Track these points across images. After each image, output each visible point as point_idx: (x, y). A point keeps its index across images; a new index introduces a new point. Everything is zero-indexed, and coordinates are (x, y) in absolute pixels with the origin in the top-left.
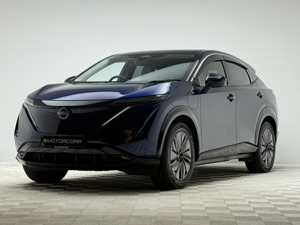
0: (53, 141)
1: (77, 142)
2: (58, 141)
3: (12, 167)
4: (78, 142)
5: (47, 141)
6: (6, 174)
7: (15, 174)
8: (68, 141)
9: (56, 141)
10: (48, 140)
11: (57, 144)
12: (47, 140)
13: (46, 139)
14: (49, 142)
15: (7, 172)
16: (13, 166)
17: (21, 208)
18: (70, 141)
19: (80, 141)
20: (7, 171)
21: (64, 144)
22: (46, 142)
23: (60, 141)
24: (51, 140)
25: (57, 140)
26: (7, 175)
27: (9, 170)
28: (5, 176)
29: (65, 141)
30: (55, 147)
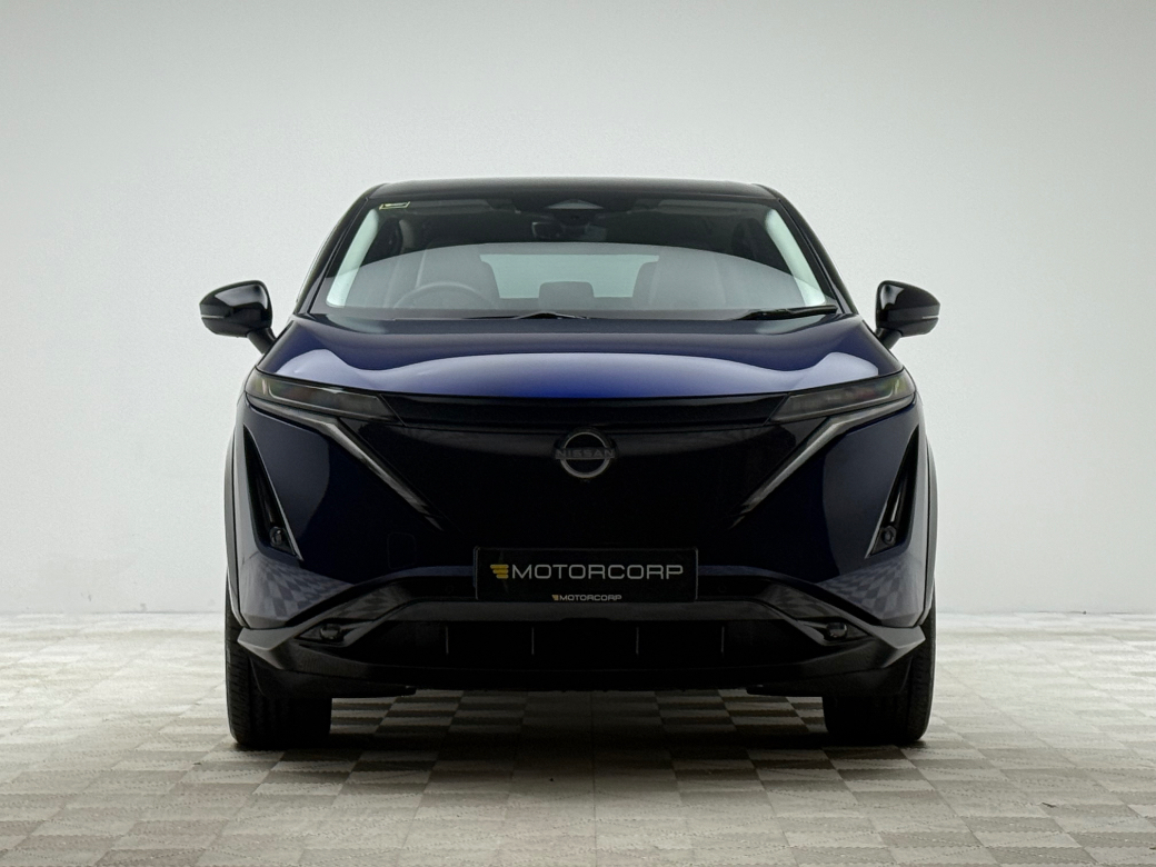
0: (543, 572)
1: (661, 573)
2: (565, 571)
3: (43, 647)
4: (668, 573)
5: (510, 573)
6: (26, 677)
7: (62, 677)
8: (616, 572)
9: (555, 571)
10: (514, 568)
11: (566, 586)
12: (510, 569)
13: (507, 566)
14: (522, 576)
15: (29, 671)
16: (44, 639)
17: (145, 852)
18: (625, 572)
19: (678, 570)
20: (28, 666)
21: (597, 585)
22: (507, 577)
23: (577, 572)
24: (530, 568)
25: (560, 566)
26: (37, 686)
27: (33, 660)
28: (28, 690)
29: (603, 573)
30: (556, 597)
